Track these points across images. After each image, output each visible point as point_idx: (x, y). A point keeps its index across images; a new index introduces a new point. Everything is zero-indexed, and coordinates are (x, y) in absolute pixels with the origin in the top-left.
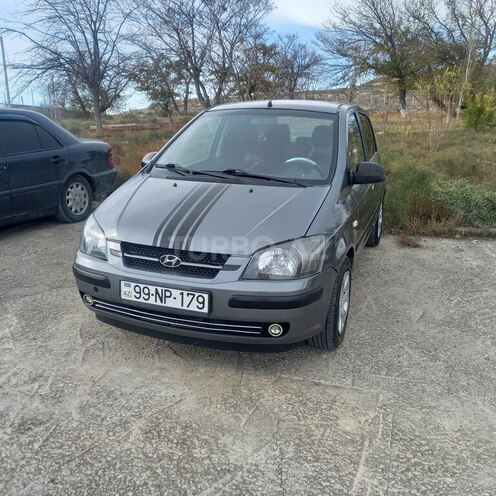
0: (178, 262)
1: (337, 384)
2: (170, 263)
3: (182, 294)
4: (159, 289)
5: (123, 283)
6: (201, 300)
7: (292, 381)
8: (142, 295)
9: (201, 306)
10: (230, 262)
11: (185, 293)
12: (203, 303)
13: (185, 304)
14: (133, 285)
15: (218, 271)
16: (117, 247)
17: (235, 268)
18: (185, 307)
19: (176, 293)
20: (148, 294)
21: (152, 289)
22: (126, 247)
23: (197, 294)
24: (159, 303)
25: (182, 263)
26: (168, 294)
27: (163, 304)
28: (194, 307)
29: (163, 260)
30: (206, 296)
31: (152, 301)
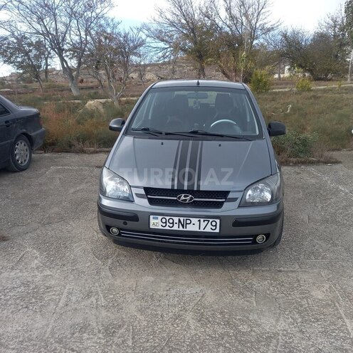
0: (191, 198)
1: (291, 269)
2: (186, 200)
3: (199, 221)
4: (182, 219)
5: (151, 217)
6: (214, 224)
7: (263, 271)
8: (168, 224)
9: (214, 228)
10: (230, 196)
11: (202, 220)
12: (216, 226)
13: (202, 227)
14: (160, 217)
15: (223, 202)
16: (143, 192)
17: (234, 200)
18: (202, 230)
19: (195, 220)
20: (173, 223)
21: (176, 219)
22: (148, 190)
23: (211, 220)
24: (181, 228)
25: (195, 199)
26: (188, 222)
27: (185, 229)
28: (208, 229)
29: (179, 198)
30: (218, 221)
31: (176, 228)
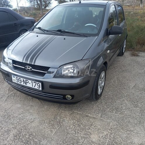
0: (31, 69)
2: (28, 69)
3: (32, 82)
4: (24, 79)
5: (12, 76)
6: (39, 85)
8: (19, 81)
9: (39, 87)
10: (50, 70)
11: (33, 82)
13: (34, 86)
14: (16, 77)
15: (45, 74)
16: (11, 61)
18: (33, 87)
19: (30, 81)
20: (21, 81)
21: (22, 79)
22: (14, 62)
23: (37, 83)
24: (24, 85)
25: (32, 70)
26: (27, 82)
27: (26, 85)
28: (36, 87)
29: (26, 67)
31: (22, 83)
